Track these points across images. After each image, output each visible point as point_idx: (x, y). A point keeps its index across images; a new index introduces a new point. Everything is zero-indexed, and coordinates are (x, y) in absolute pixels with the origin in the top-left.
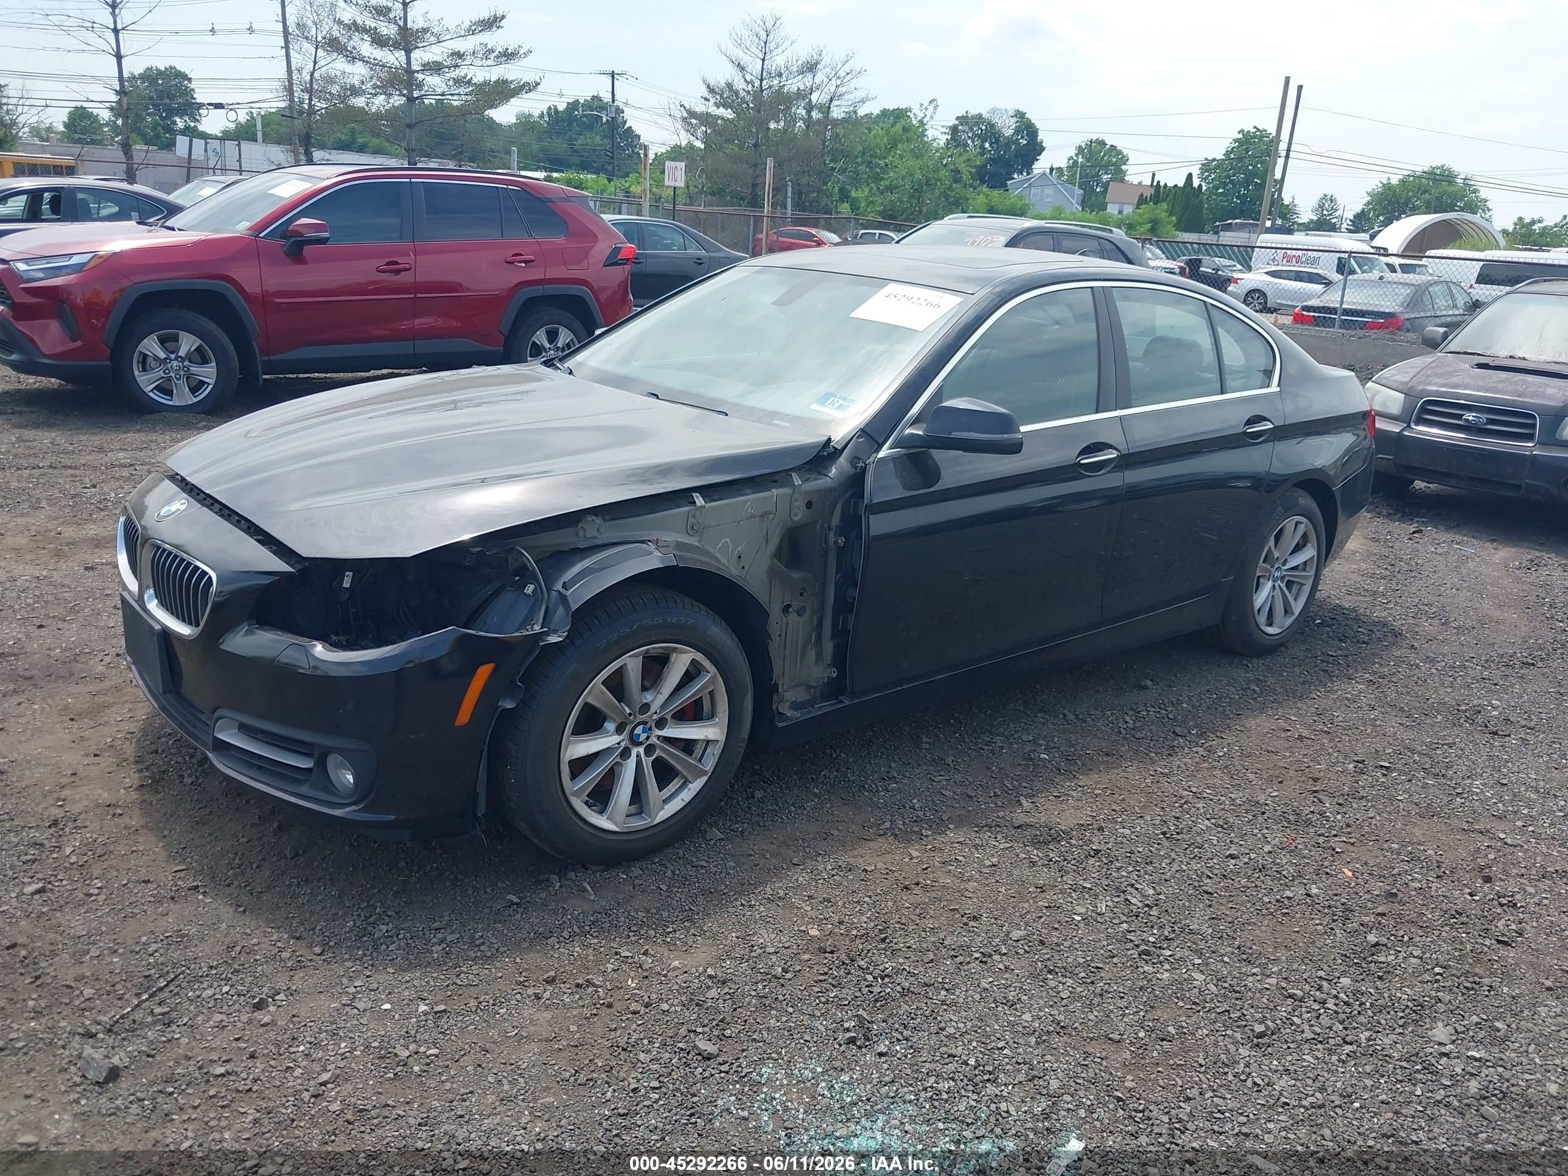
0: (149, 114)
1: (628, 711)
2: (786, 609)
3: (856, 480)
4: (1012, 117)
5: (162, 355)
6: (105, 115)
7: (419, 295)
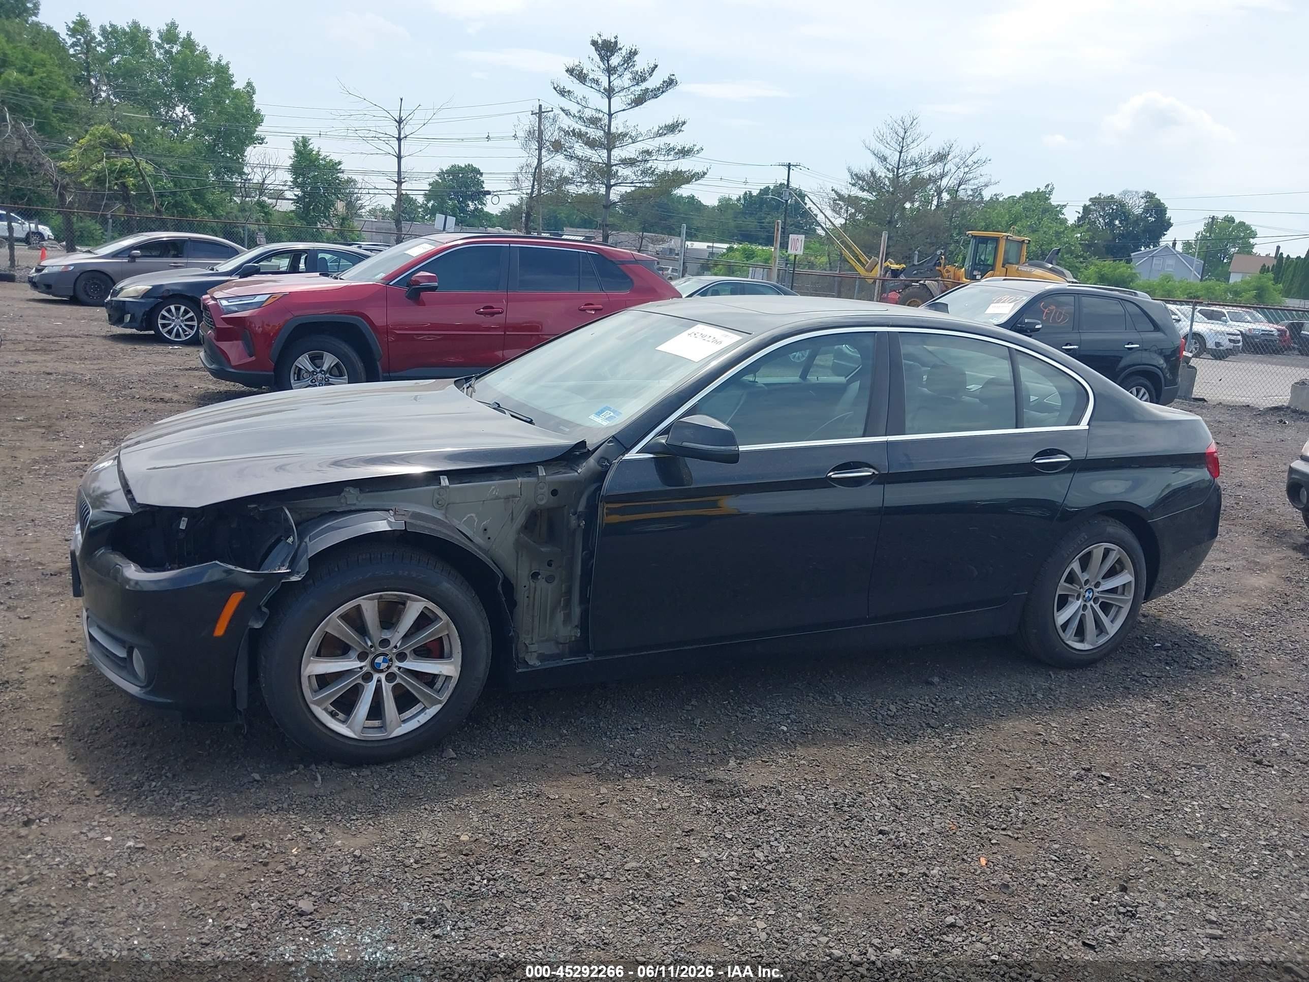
0: (450, 199)
1: (369, 643)
2: (535, 576)
3: (599, 476)
4: (1142, 198)
5: (311, 369)
6: (421, 200)
7: (508, 333)
